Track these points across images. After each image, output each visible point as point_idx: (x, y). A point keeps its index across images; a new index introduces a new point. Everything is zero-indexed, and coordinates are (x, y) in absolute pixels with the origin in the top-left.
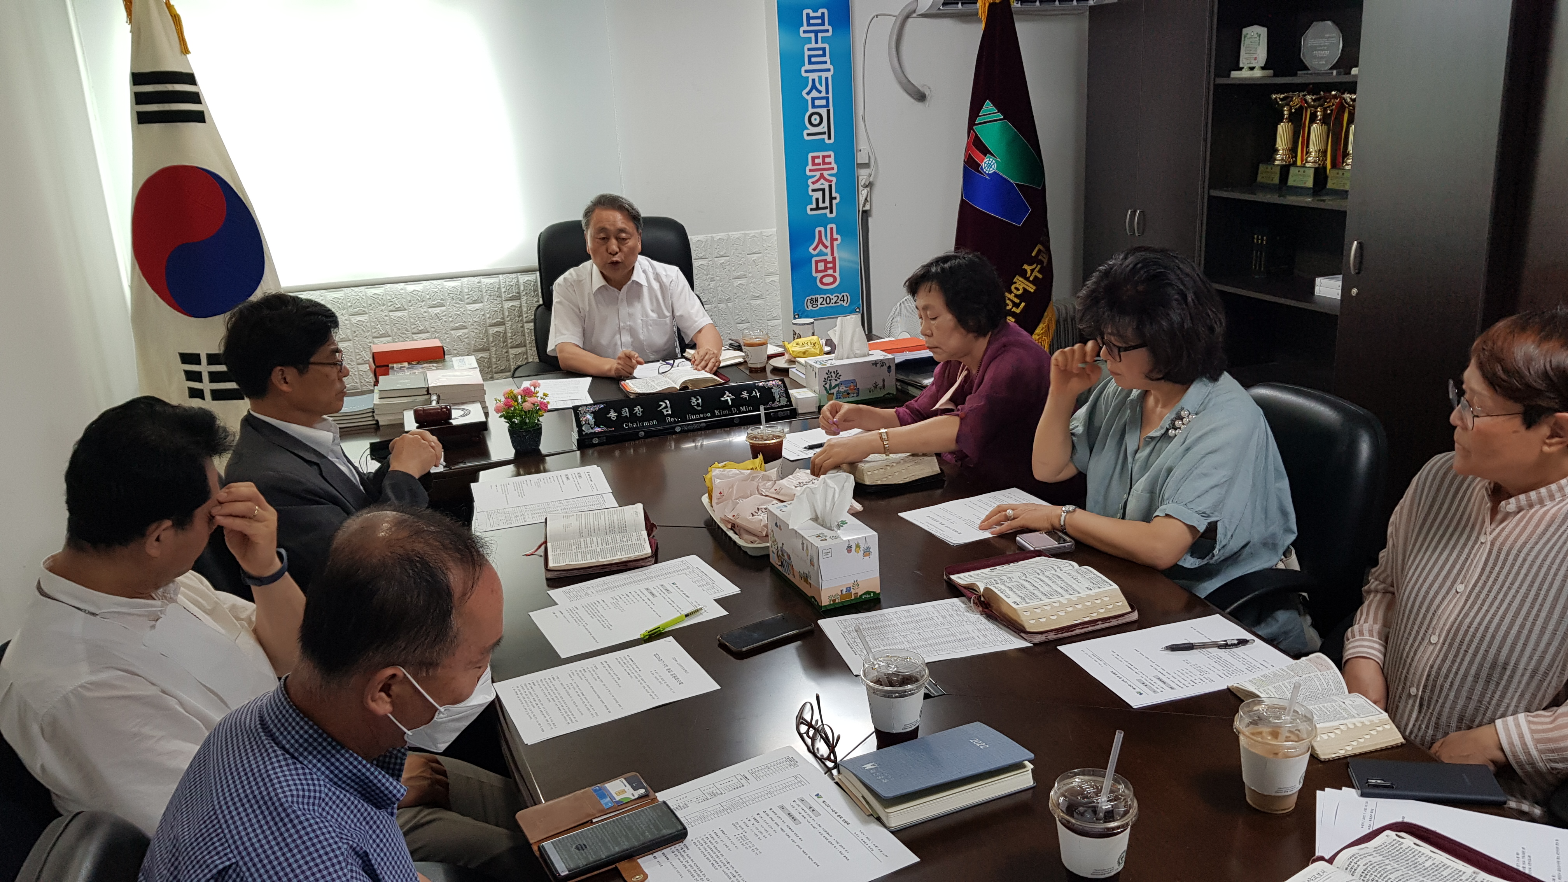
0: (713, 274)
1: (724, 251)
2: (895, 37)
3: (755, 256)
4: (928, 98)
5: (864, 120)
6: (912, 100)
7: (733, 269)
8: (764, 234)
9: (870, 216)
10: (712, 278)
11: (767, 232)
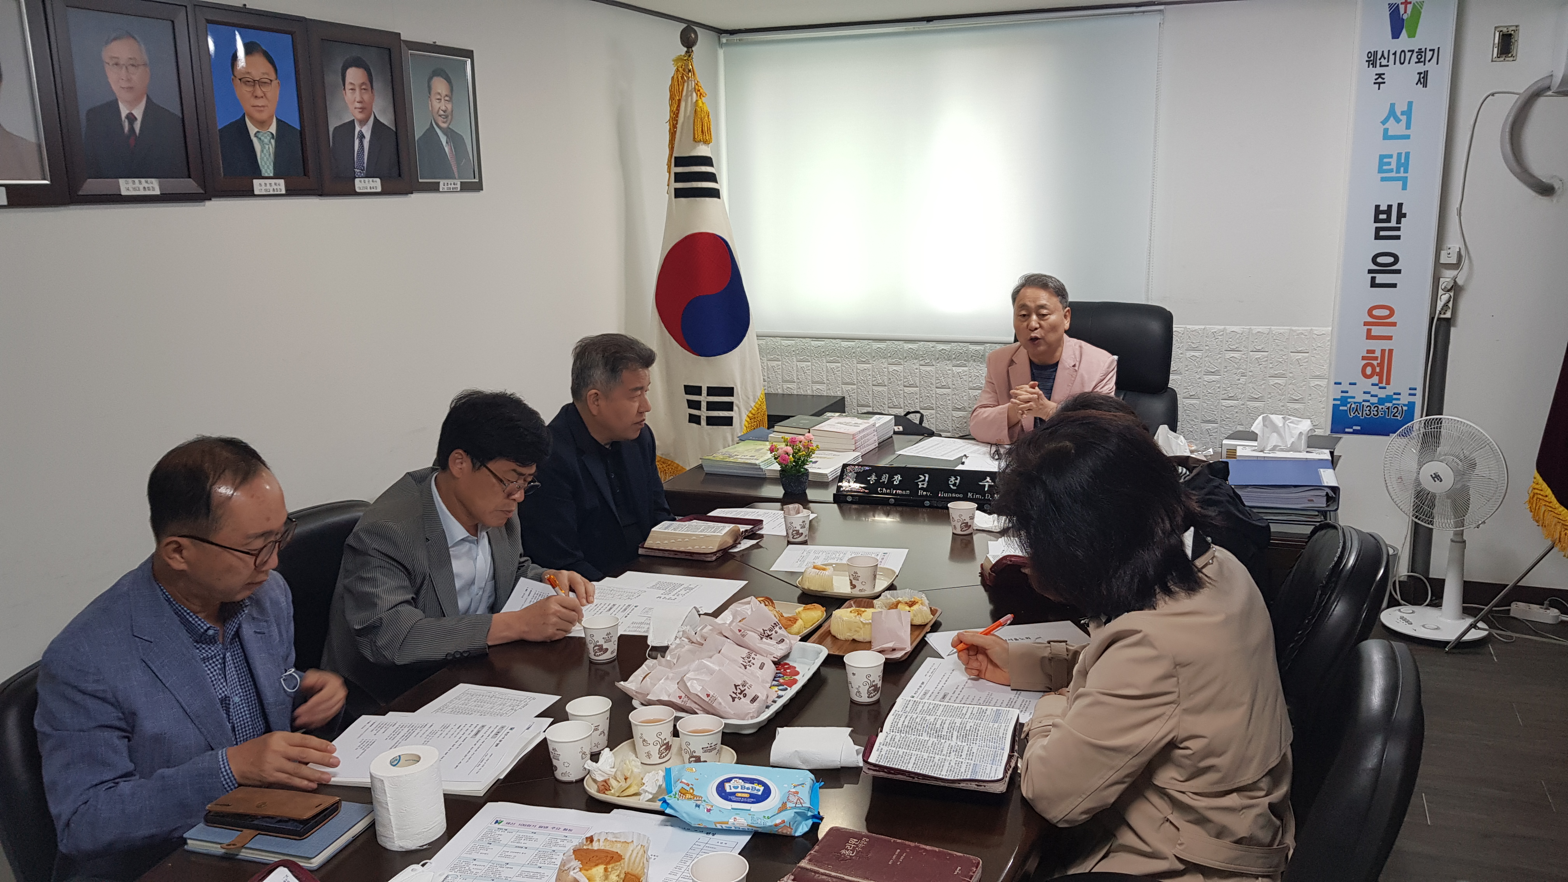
0: (1245, 369)
1: (1262, 346)
2: (1511, 119)
3: (1300, 356)
4: (1559, 192)
5: (1460, 215)
6: (1533, 194)
7: (1271, 366)
8: (1315, 332)
9: (1454, 326)
10: (1244, 373)
11: (1318, 330)
